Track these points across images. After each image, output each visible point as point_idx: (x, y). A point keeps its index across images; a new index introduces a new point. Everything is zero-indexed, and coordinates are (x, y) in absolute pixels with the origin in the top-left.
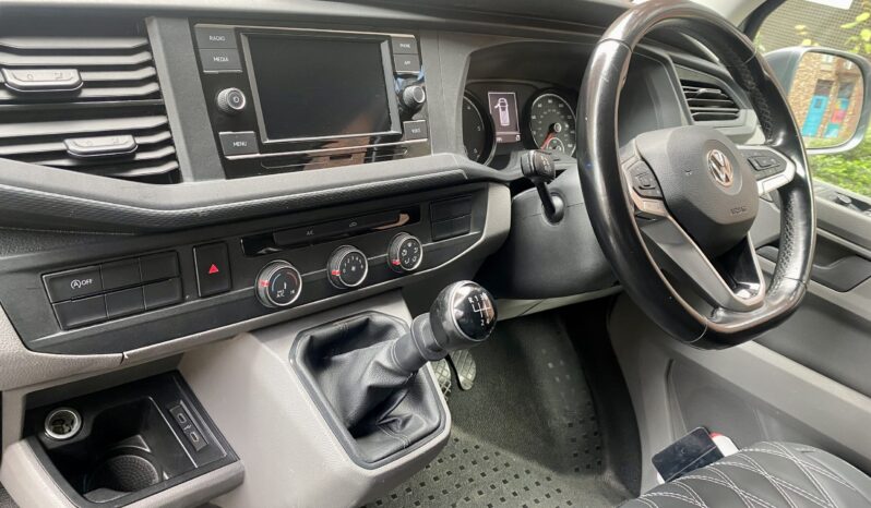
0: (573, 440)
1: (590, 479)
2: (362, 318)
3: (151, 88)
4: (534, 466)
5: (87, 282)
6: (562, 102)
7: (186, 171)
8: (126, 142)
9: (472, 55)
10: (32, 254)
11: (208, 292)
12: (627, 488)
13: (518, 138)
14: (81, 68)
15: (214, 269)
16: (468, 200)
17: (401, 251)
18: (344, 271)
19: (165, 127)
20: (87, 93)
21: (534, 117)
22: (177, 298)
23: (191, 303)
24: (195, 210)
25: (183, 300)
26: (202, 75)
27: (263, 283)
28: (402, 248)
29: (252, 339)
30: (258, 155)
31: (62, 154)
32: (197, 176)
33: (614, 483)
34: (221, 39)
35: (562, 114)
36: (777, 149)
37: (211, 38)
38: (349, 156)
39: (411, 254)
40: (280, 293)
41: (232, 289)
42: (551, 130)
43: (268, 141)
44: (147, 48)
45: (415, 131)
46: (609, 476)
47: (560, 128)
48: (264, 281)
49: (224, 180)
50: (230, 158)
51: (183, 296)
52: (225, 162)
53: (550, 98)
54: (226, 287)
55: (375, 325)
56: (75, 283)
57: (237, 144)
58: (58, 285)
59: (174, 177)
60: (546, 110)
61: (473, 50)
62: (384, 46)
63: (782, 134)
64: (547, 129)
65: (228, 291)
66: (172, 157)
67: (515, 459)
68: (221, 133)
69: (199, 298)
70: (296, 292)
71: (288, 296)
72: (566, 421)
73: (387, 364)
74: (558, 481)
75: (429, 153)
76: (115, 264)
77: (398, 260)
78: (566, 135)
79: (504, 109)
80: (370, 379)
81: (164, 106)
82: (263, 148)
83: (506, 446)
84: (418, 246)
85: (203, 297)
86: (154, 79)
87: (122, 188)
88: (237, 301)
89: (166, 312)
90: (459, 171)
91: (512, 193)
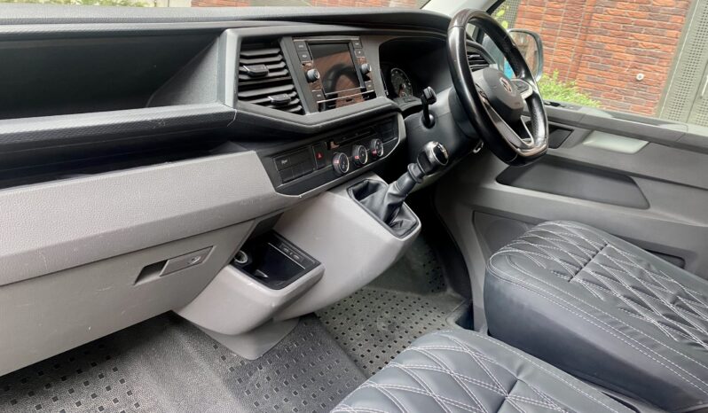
0: (427, 274)
1: (441, 295)
2: (366, 182)
3: (286, 71)
4: (409, 294)
5: (286, 161)
6: (401, 72)
7: (306, 109)
8: (286, 97)
9: (380, 46)
11: (320, 167)
12: (462, 294)
14: (266, 64)
15: (320, 156)
16: (392, 121)
18: (360, 156)
20: (271, 75)
21: (392, 81)
22: (311, 170)
25: (313, 170)
28: (376, 145)
29: (330, 193)
30: (325, 101)
33: (454, 295)
34: (302, 46)
36: (523, 79)
37: (300, 46)
38: (351, 100)
39: (380, 148)
40: (343, 167)
43: (326, 94)
44: (281, 53)
45: (369, 86)
46: (450, 291)
47: (405, 86)
48: (337, 162)
49: (318, 113)
50: (318, 102)
51: (313, 168)
52: (317, 104)
53: (397, 70)
54: (324, 165)
55: (372, 184)
56: (283, 162)
57: (318, 96)
60: (396, 77)
61: (380, 44)
62: (351, 46)
63: (523, 71)
64: (399, 87)
65: (324, 167)
67: (397, 293)
68: (313, 91)
70: (347, 166)
71: (346, 168)
72: (422, 264)
73: (395, 192)
74: (424, 299)
75: (375, 97)
76: (292, 153)
77: (376, 151)
78: (408, 91)
80: (387, 202)
81: (292, 80)
82: (326, 97)
83: (390, 288)
84: (381, 144)
85: (318, 169)
86: (286, 67)
91: (404, 118)
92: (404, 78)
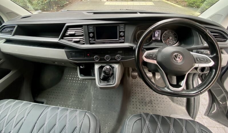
3: (82, 33)
8: (78, 40)
13: (160, 39)
17: (117, 57)
18: (106, 58)
19: (83, 38)
20: (76, 34)
22: (84, 57)
26: (88, 32)
30: (94, 42)
31: (72, 41)
32: (86, 44)
34: (91, 27)
41: (91, 57)
45: (122, 39)
49: (89, 45)
50: (91, 42)
52: (90, 43)
56: (73, 54)
57: (92, 40)
58: (71, 54)
59: (84, 44)
62: (118, 27)
66: (84, 41)
68: (90, 39)
75: (124, 43)
76: (77, 52)
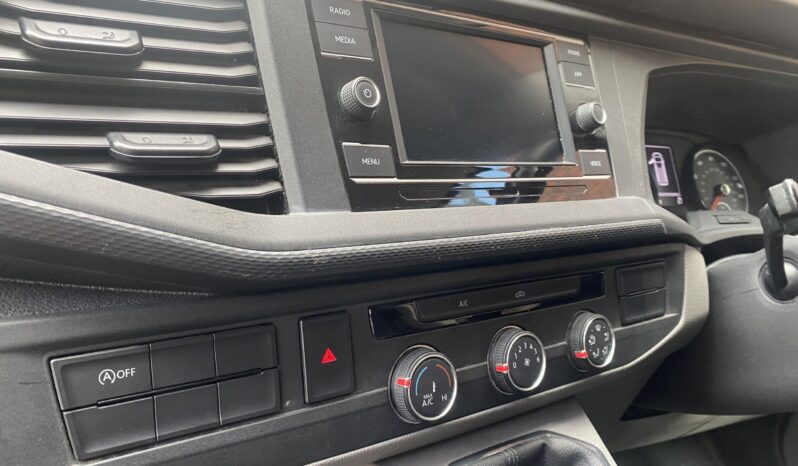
2: (536, 442)
3: (245, 71)
5: (126, 373)
6: (723, 161)
7: (293, 197)
9: (652, 74)
10: (35, 321)
11: (320, 395)
13: (680, 201)
15: (329, 358)
16: (661, 267)
17: (588, 338)
18: (515, 365)
19: (264, 130)
20: (149, 66)
21: (696, 177)
22: (272, 405)
23: (293, 414)
24: (307, 253)
25: (280, 409)
26: (319, 57)
27: (401, 382)
28: (589, 333)
30: (395, 180)
31: (102, 155)
32: (310, 204)
34: (345, 12)
35: (726, 174)
37: (331, 9)
39: (601, 343)
40: (427, 401)
41: (354, 390)
42: (717, 192)
43: (408, 162)
44: (242, 15)
45: (594, 163)
47: (729, 190)
48: (403, 378)
49: (348, 213)
50: (358, 181)
51: (281, 401)
52: (351, 188)
53: (711, 155)
54: (347, 388)
55: (555, 454)
56: (107, 375)
57: (366, 161)
58: (76, 377)
59: (275, 204)
60: (707, 169)
61: (652, 68)
62: (549, 52)
64: (711, 191)
65: (348, 395)
66: (273, 175)
68: (344, 144)
69: (305, 404)
70: (450, 397)
71: (438, 406)
75: (612, 195)
76: (173, 343)
77: (584, 351)
78: (734, 200)
79: (659, 165)
81: (263, 98)
82: (401, 172)
84: (608, 330)
85: (312, 404)
86: (250, 59)
87: (195, 211)
88: (361, 411)
89: (254, 428)
90: (658, 221)
91: (708, 262)
92: (729, 171)
